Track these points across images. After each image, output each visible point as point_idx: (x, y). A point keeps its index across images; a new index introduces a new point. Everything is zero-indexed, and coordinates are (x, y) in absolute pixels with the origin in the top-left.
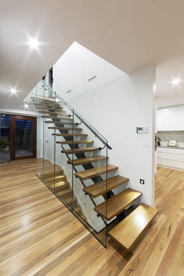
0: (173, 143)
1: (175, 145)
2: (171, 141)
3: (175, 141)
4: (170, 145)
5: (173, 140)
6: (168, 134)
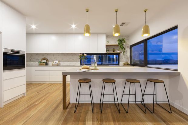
0: (56, 62)
1: (57, 64)
2: (55, 61)
3: (57, 61)
4: (54, 64)
5: (57, 60)
6: (54, 56)
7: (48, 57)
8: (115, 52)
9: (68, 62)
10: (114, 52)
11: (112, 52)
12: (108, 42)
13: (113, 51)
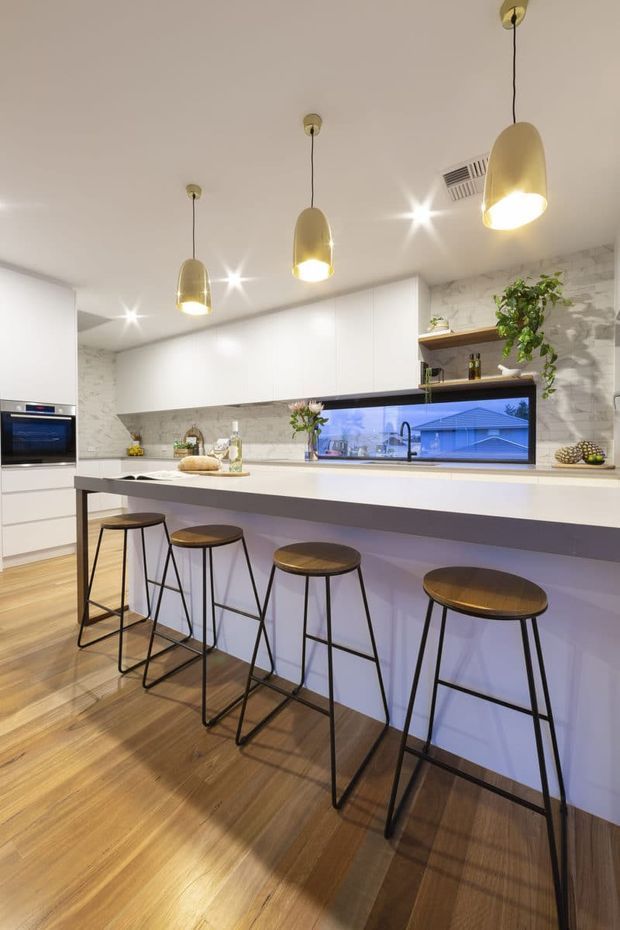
7: (204, 426)
8: (485, 379)
9: (266, 442)
10: (477, 381)
11: (465, 381)
12: (434, 322)
13: (473, 374)
